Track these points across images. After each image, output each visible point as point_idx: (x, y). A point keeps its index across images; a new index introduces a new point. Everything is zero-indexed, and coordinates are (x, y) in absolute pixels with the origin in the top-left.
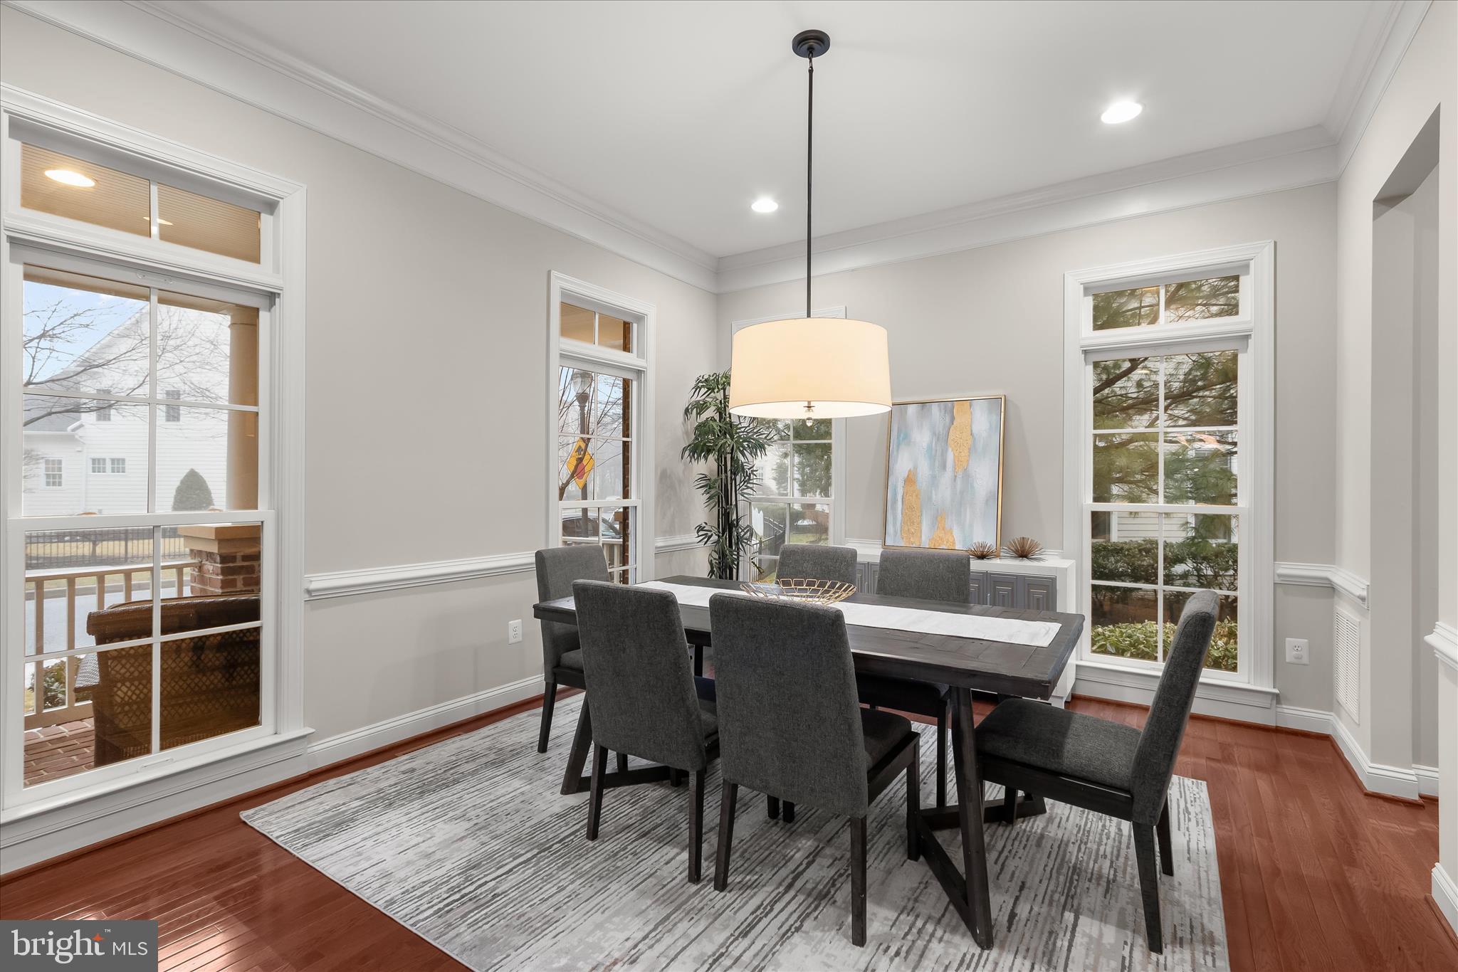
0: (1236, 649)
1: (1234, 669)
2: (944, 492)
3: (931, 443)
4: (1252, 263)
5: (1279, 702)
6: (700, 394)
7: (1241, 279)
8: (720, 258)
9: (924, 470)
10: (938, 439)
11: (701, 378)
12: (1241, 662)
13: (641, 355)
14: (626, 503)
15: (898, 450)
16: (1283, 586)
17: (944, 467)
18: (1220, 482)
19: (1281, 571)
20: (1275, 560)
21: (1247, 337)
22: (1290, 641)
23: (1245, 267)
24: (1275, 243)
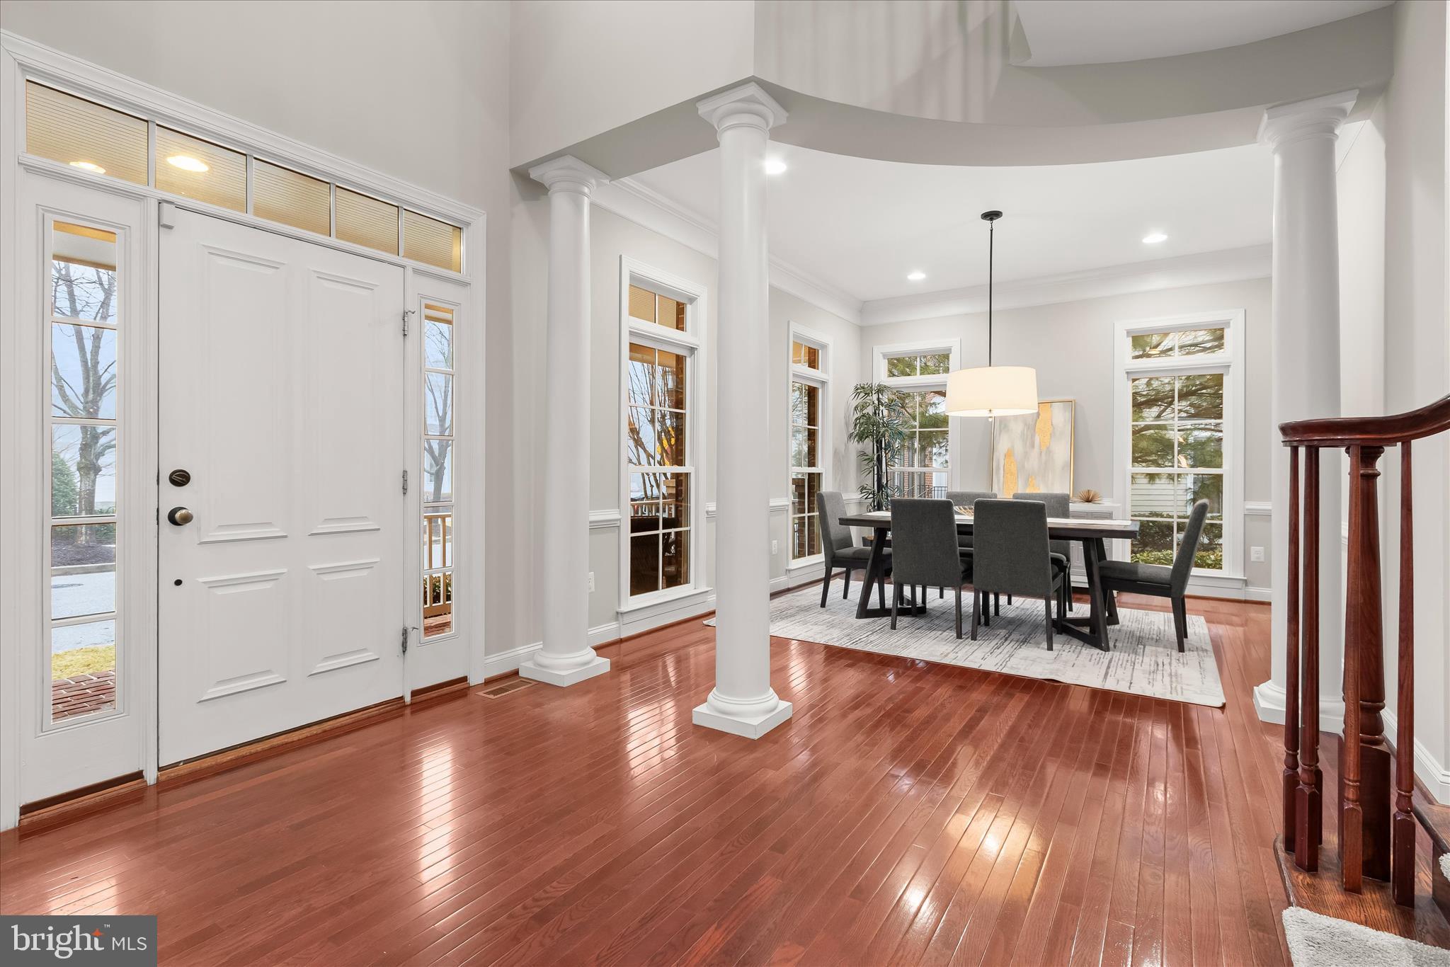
0: (1221, 556)
1: (1221, 568)
2: (1033, 463)
3: (1024, 431)
4: (1231, 322)
5: (1246, 585)
6: (860, 397)
7: (1225, 331)
8: (865, 302)
9: (1019, 448)
10: (1029, 428)
11: (859, 386)
12: (1224, 563)
13: (825, 371)
14: (812, 470)
15: (1000, 434)
16: (1249, 516)
17: (1033, 446)
18: (1213, 459)
19: (1248, 507)
20: (1245, 500)
21: (1229, 366)
22: (1254, 549)
23: (1228, 324)
24: (1245, 311)
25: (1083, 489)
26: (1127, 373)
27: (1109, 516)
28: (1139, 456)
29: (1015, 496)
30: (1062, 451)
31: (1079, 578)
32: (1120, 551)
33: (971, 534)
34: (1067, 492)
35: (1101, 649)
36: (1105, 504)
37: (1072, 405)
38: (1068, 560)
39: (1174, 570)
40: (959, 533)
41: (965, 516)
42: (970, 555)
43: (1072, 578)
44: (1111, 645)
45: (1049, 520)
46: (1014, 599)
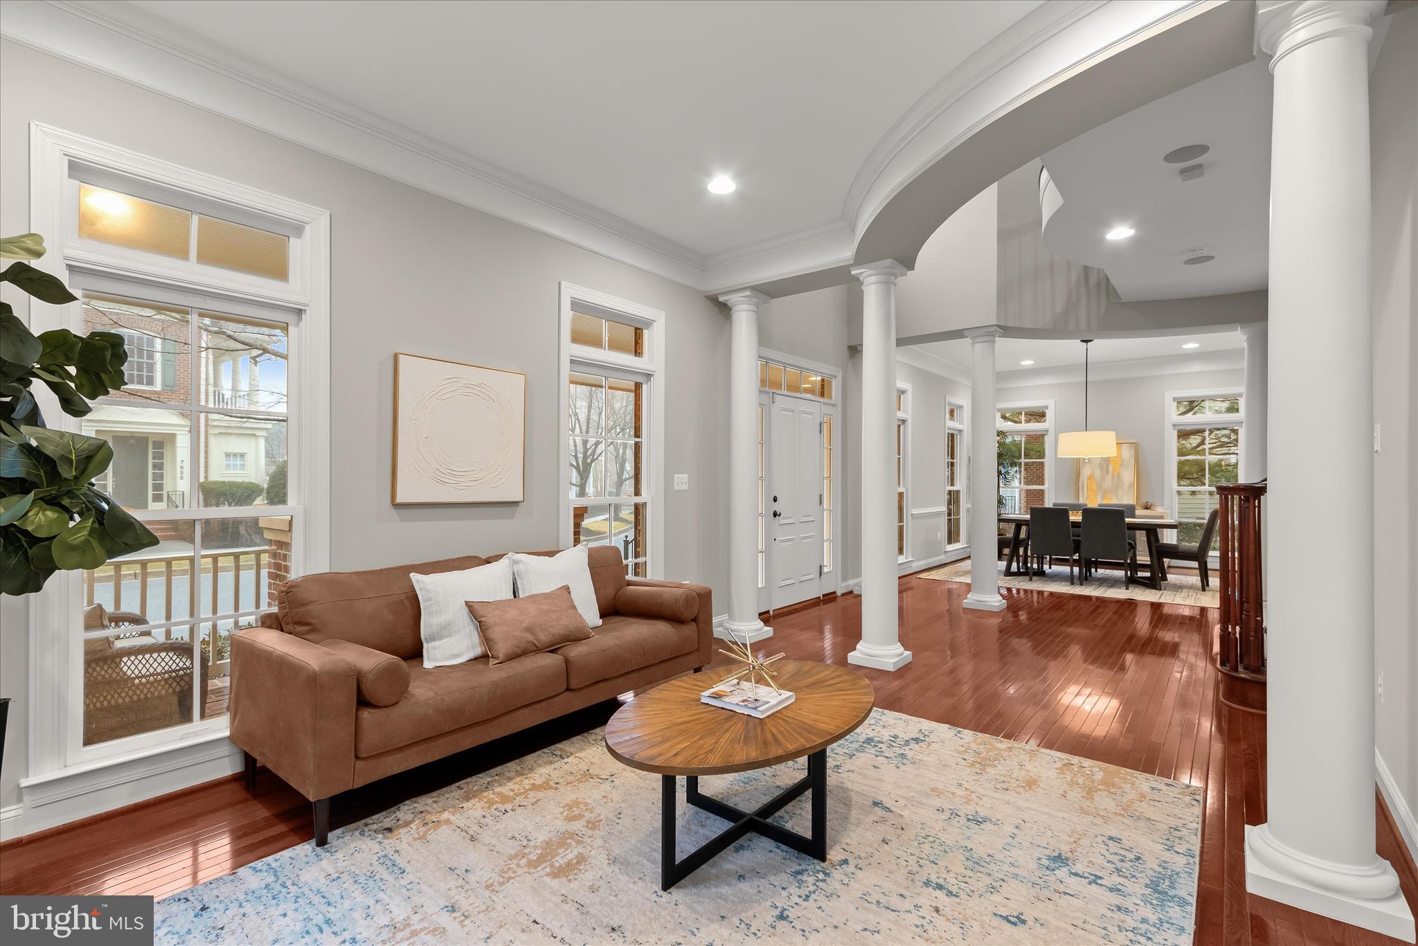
25: (1144, 500)
26: (1174, 425)
27: (1162, 517)
28: (1182, 476)
29: (1099, 505)
30: (1128, 476)
31: (1143, 558)
32: (1169, 537)
33: (1079, 527)
34: (1132, 503)
35: (1157, 589)
36: (1159, 510)
37: (1136, 446)
38: (1135, 544)
39: (1200, 546)
40: (1073, 527)
41: (1075, 517)
42: (1079, 541)
43: (1138, 558)
44: (1163, 588)
45: (1126, 519)
46: (1098, 570)
